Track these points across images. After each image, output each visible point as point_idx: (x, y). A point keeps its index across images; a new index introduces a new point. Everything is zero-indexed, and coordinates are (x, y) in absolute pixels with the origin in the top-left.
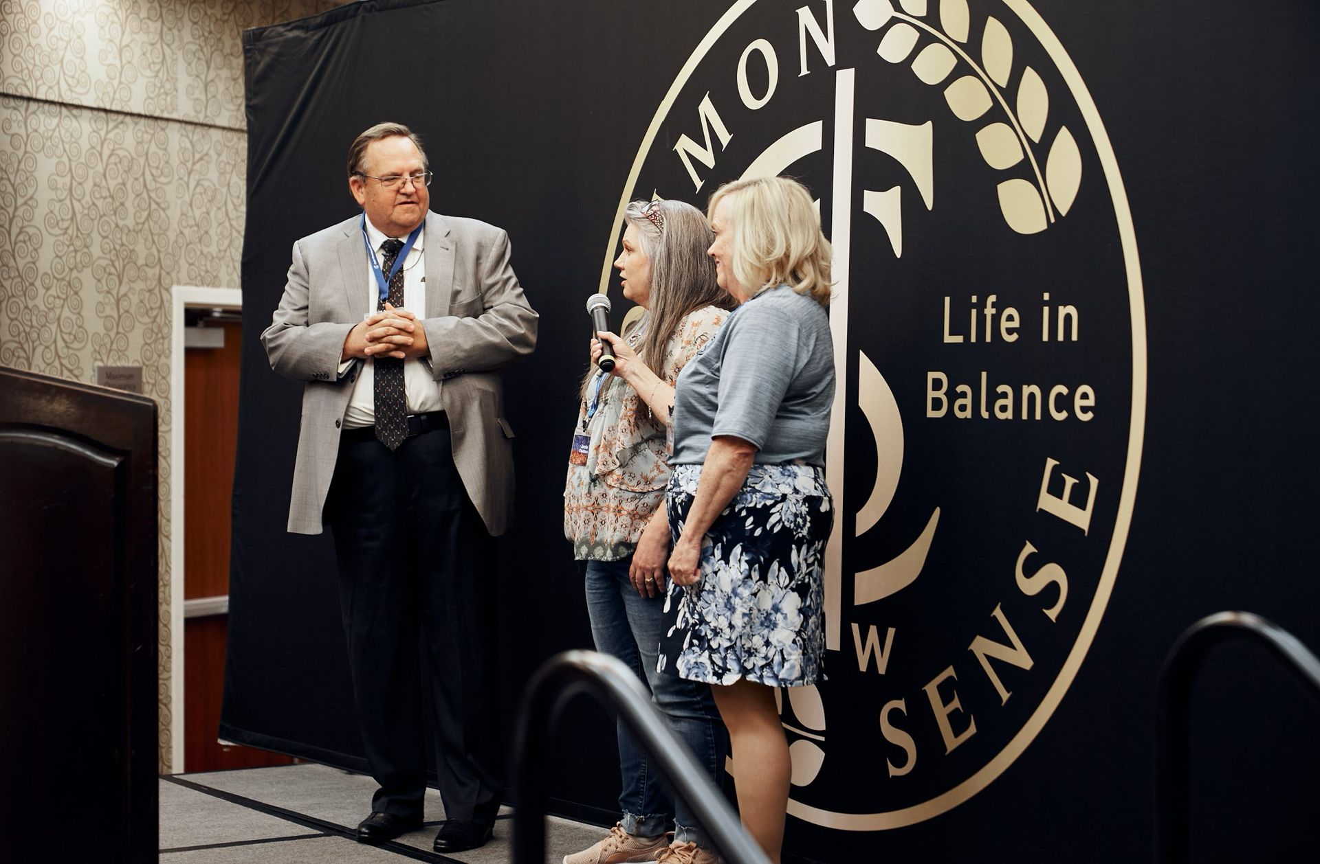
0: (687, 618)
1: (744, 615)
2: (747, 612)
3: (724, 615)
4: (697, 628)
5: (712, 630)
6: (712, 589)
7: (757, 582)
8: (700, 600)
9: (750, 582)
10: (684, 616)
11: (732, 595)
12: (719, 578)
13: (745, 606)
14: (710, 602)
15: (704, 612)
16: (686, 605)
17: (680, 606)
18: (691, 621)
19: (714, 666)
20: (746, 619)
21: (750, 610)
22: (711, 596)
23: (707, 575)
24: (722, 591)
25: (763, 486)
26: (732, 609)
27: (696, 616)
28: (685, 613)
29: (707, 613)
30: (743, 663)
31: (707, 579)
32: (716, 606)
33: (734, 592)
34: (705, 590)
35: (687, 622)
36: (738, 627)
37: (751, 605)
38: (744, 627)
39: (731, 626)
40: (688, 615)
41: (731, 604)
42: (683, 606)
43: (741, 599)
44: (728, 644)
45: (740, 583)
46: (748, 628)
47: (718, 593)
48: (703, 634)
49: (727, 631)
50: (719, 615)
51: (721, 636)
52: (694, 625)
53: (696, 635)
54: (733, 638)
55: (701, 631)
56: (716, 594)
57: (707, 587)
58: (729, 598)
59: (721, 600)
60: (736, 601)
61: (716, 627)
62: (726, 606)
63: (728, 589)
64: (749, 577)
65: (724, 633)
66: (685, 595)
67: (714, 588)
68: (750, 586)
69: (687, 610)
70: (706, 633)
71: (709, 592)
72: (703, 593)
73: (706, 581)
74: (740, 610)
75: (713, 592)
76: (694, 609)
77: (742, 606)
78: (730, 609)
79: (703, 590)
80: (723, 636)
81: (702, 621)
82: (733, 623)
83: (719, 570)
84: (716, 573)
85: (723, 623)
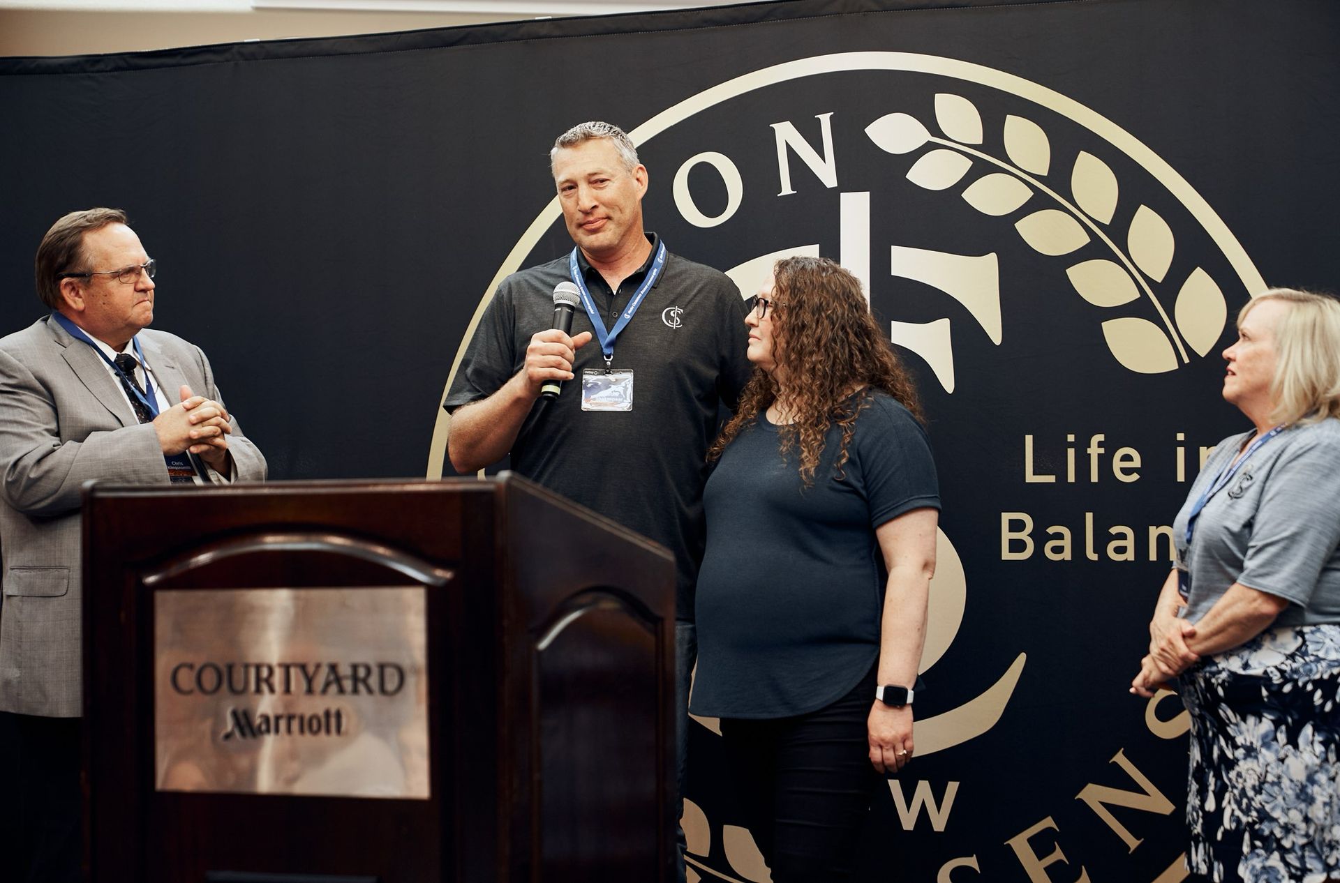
0: (1238, 817)
1: (1325, 804)
2: (1327, 800)
3: (1296, 808)
4: (1257, 827)
5: (1281, 827)
6: (1276, 780)
7: (1334, 764)
8: (1261, 793)
9: (1327, 766)
10: (1232, 814)
11: (1309, 784)
12: (1288, 767)
13: (1325, 793)
14: (1274, 795)
15: (1268, 808)
16: (1232, 802)
17: (1225, 803)
18: (1244, 819)
19: (1289, 868)
20: (1327, 809)
21: (1331, 797)
22: (1276, 788)
23: (1267, 765)
24: (1291, 781)
25: (1327, 652)
26: (1310, 800)
27: (1254, 814)
28: (1233, 811)
29: (1273, 809)
30: (1326, 859)
31: (1269, 769)
32: (1284, 799)
33: (1311, 780)
34: (1268, 782)
35: (1238, 821)
36: (1318, 818)
37: (1330, 791)
38: (1325, 819)
39: (1307, 820)
40: (1238, 813)
41: (1307, 794)
42: (1229, 802)
43: (1320, 786)
44: (1303, 841)
45: (1317, 768)
46: (1329, 819)
47: (1285, 783)
48: (1267, 832)
49: (1303, 826)
50: (1288, 809)
51: (1294, 833)
52: (1251, 825)
53: (1256, 835)
54: (1311, 832)
55: (1263, 830)
56: (1283, 786)
57: (1270, 778)
58: (1303, 788)
59: (1290, 792)
60: (1314, 790)
61: (1286, 824)
62: (1298, 797)
63: (1301, 776)
64: (1326, 760)
65: (1299, 830)
66: (1230, 789)
67: (1279, 777)
68: (1327, 771)
69: (1235, 807)
70: (1272, 833)
71: (1273, 784)
72: (1266, 786)
73: (1267, 772)
74: (1321, 798)
75: (1278, 783)
76: (1249, 806)
77: (1322, 795)
78: (1304, 801)
79: (1265, 782)
80: (1296, 831)
81: (1264, 816)
82: (1310, 815)
83: (1287, 756)
84: (1282, 761)
85: (1295, 817)
